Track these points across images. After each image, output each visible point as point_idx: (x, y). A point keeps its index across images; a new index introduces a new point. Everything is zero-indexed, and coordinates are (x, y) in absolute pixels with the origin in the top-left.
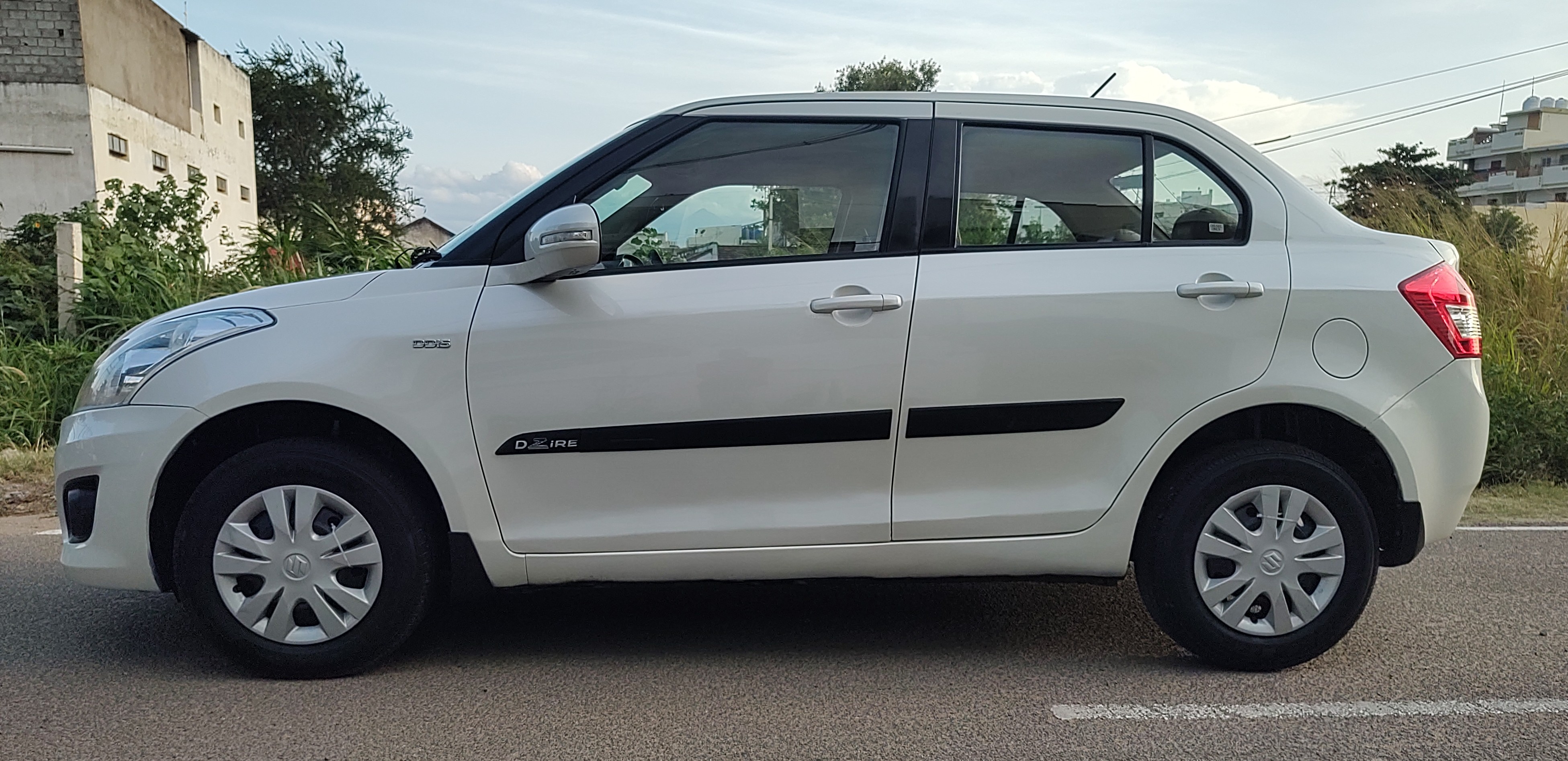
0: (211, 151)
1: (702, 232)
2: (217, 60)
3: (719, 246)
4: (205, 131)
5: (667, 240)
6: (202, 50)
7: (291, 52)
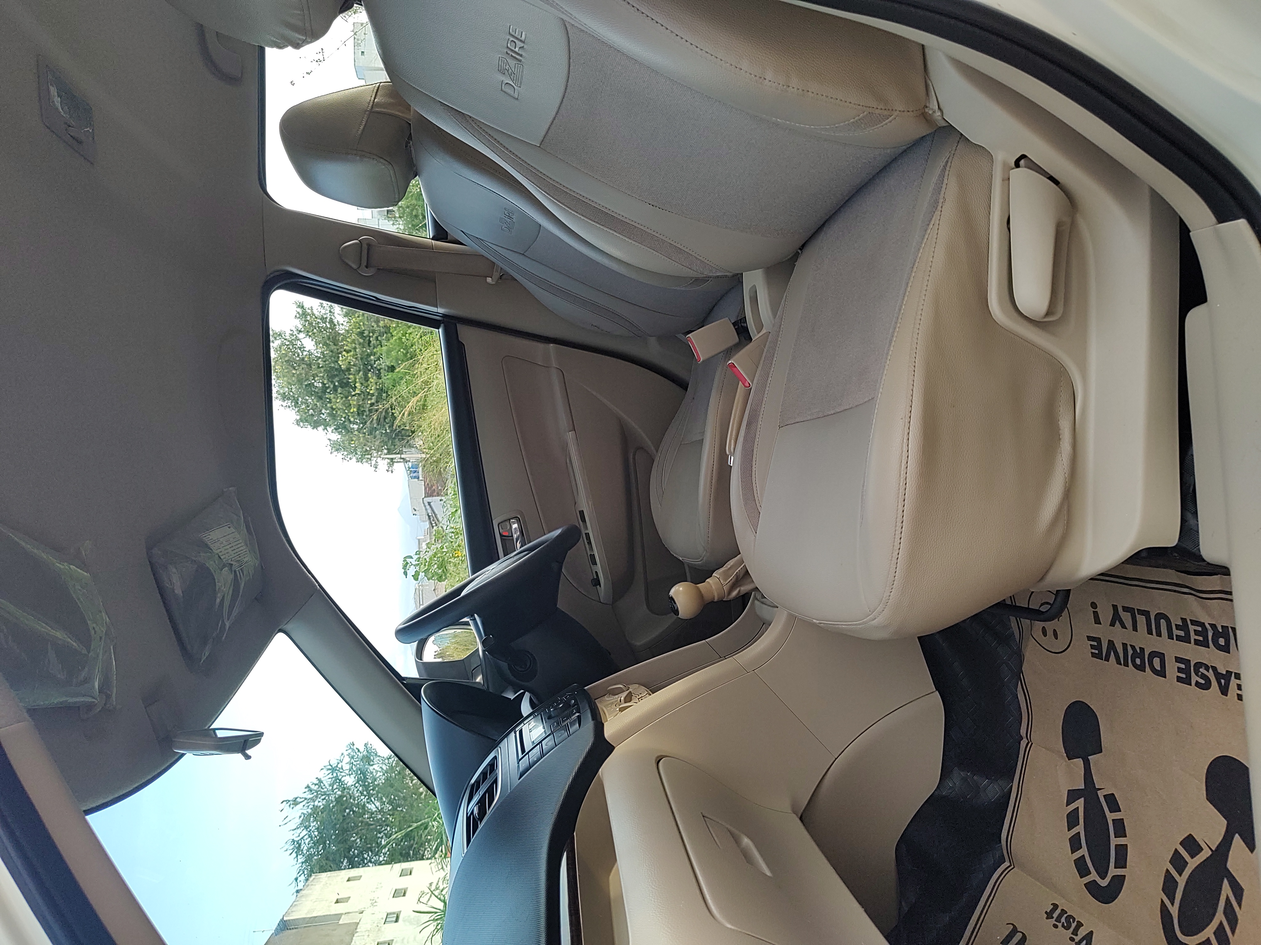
0: (372, 904)
1: (415, 510)
2: (300, 902)
3: (425, 497)
4: (357, 910)
5: (423, 537)
6: (292, 916)
7: (291, 841)
